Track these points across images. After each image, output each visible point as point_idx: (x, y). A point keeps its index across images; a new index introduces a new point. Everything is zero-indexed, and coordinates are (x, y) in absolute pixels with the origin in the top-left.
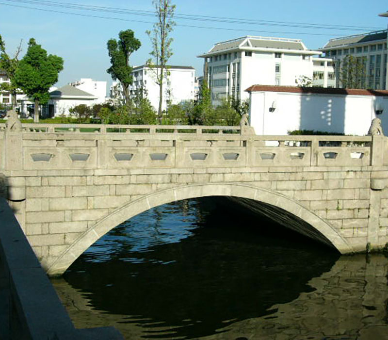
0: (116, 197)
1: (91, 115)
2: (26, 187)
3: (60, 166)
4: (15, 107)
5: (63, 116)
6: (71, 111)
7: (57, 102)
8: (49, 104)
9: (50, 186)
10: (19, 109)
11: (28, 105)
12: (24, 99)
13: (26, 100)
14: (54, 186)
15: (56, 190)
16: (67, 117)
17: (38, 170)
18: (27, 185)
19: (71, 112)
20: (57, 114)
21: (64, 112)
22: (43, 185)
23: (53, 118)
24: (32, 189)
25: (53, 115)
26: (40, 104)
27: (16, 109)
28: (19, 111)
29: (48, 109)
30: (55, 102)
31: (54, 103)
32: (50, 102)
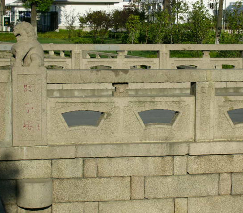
0: (232, 198)
1: (111, 26)
2: (53, 179)
3: (121, 135)
4: (4, 16)
5: (71, 28)
6: (83, 21)
7: (62, 8)
8: (50, 11)
9: (100, 177)
10: (9, 19)
11: (20, 12)
12: (16, 4)
13: (18, 6)
14: (110, 177)
15: (112, 184)
16: (77, 28)
17: (76, 146)
18: (55, 175)
19: (82, 23)
20: (63, 24)
21: (73, 22)
22: (86, 175)
23: (57, 31)
24: (65, 184)
25: (57, 27)
26: (39, 12)
27: (5, 18)
28: (9, 21)
29: (49, 18)
30: (60, 8)
31: (57, 10)
32: (52, 9)
